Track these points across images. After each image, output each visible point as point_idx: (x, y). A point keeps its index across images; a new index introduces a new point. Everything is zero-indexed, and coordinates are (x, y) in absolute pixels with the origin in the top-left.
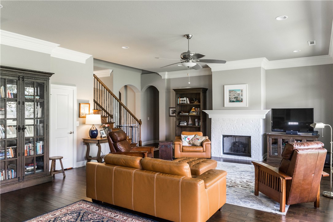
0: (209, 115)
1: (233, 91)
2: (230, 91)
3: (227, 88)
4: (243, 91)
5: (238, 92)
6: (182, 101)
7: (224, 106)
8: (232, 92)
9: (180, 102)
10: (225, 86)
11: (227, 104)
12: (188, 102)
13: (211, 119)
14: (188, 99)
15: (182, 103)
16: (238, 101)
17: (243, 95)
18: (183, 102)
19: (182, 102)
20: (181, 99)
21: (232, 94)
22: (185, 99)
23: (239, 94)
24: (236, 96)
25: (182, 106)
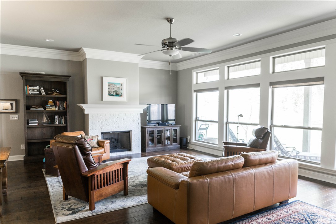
0: (85, 110)
1: (112, 84)
2: (109, 84)
3: (106, 81)
4: (123, 85)
5: (118, 86)
6: (33, 90)
7: (102, 100)
8: (111, 85)
9: (30, 92)
10: (103, 77)
11: (106, 97)
12: (43, 93)
13: (88, 115)
14: (42, 88)
15: (32, 94)
16: (117, 95)
17: (123, 89)
18: (35, 92)
19: (32, 92)
20: (30, 88)
21: (112, 87)
22: (37, 88)
23: (118, 88)
24: (116, 90)
25: (28, 97)
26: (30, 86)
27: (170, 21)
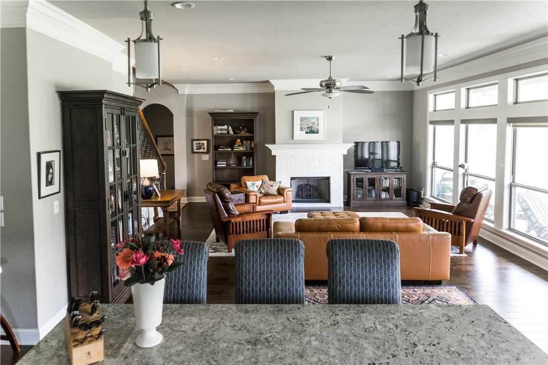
0: (272, 151)
1: (305, 118)
2: (302, 119)
3: (298, 115)
4: (319, 119)
5: (313, 121)
6: (222, 130)
7: (293, 139)
8: (304, 120)
9: (218, 132)
10: (294, 111)
11: (299, 134)
12: (231, 132)
13: (275, 156)
14: (230, 127)
15: (221, 134)
16: (312, 132)
17: (319, 125)
18: (223, 132)
19: (221, 132)
20: (219, 127)
21: (305, 122)
22: (225, 127)
23: (314, 123)
24: (310, 126)
25: (217, 137)
26: (218, 125)
27: (330, 59)
